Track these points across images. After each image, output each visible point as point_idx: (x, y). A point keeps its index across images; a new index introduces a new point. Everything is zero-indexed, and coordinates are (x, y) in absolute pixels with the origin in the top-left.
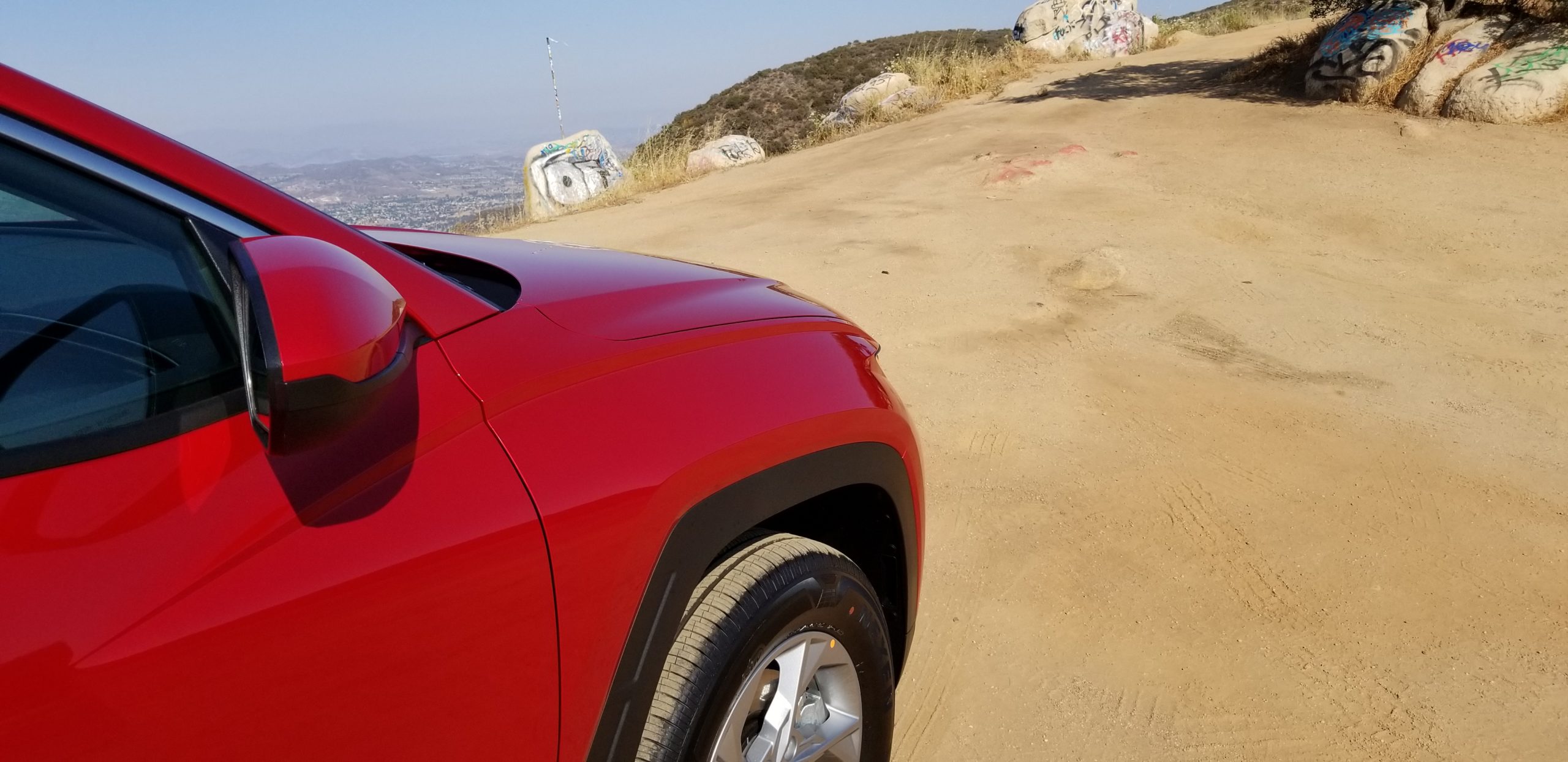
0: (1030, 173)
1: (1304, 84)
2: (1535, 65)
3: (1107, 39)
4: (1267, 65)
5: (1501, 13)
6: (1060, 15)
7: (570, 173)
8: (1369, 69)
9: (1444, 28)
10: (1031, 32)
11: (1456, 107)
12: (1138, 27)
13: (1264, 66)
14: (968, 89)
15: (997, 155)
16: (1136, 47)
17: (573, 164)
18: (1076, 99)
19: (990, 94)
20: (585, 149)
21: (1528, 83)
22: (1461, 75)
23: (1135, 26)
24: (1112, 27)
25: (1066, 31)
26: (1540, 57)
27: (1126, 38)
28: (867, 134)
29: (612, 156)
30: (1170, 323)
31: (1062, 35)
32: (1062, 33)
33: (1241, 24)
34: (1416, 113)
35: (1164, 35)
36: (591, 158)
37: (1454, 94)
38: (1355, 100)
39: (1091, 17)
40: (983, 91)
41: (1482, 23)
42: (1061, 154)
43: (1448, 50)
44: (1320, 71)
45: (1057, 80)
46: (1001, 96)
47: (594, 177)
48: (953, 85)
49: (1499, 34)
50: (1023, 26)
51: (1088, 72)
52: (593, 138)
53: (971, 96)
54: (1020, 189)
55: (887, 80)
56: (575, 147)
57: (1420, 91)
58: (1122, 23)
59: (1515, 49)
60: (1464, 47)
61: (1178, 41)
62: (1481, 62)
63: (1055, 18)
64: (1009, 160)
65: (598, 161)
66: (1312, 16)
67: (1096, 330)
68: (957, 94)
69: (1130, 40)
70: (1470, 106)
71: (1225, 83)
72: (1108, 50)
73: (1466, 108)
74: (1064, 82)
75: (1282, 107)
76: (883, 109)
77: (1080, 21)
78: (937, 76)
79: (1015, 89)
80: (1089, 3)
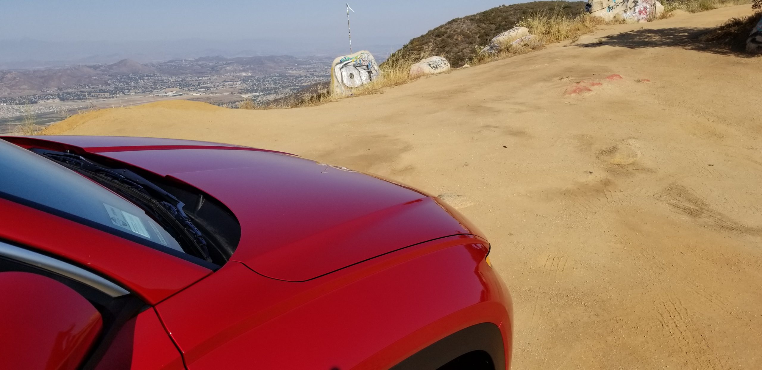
0: (590, 90)
1: (745, 45)
3: (636, 13)
4: (725, 33)
7: (353, 72)
10: (595, 7)
12: (653, 7)
13: (723, 34)
14: (559, 38)
15: (572, 78)
16: (651, 17)
17: (355, 67)
18: (618, 47)
19: (571, 41)
20: (361, 60)
23: (652, 6)
24: (639, 6)
25: (614, 7)
27: (646, 13)
28: (504, 60)
29: (375, 64)
30: (665, 189)
31: (612, 10)
32: (612, 8)
33: (709, 7)
35: (666, 11)
36: (364, 64)
39: (628, 1)
40: (567, 39)
42: (608, 80)
44: (755, 39)
45: (608, 35)
46: (576, 43)
47: (365, 74)
48: (552, 35)
50: (591, 4)
51: (625, 31)
52: (366, 54)
53: (560, 41)
54: (583, 98)
55: (516, 31)
56: (357, 59)
61: (674, 16)
63: (609, 1)
64: (578, 81)
65: (367, 66)
66: (753, 8)
67: (622, 191)
68: (553, 40)
69: (648, 13)
71: (701, 41)
72: (636, 19)
74: (611, 37)
75: (732, 58)
76: (513, 46)
77: (622, 2)
78: (544, 30)
79: (585, 39)
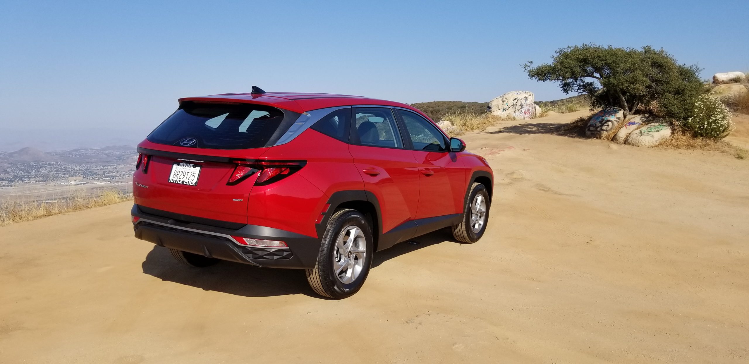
0: (498, 153)
1: (585, 133)
2: (653, 130)
3: (522, 113)
4: (575, 126)
5: (646, 114)
6: (505, 103)
8: (604, 129)
9: (628, 117)
10: (494, 108)
11: (629, 141)
12: (534, 109)
14: (473, 128)
15: (488, 148)
16: (533, 116)
18: (512, 134)
19: (481, 130)
21: (650, 135)
22: (631, 132)
24: (524, 109)
25: (507, 109)
26: (655, 128)
27: (529, 113)
30: (536, 185)
32: (505, 110)
33: (574, 110)
34: (617, 143)
35: (544, 112)
37: (628, 137)
38: (600, 138)
39: (517, 105)
40: (478, 129)
41: (640, 116)
42: (507, 149)
43: (628, 124)
44: (590, 129)
46: (485, 131)
49: (644, 120)
50: (491, 106)
51: (516, 125)
53: (474, 130)
57: (619, 136)
58: (528, 107)
59: (648, 125)
60: (633, 123)
61: (549, 115)
62: (638, 128)
63: (503, 104)
64: (492, 149)
66: (590, 111)
67: (517, 185)
68: (469, 129)
69: (531, 114)
70: (632, 141)
71: (561, 131)
72: (522, 117)
73: (631, 142)
74: (507, 128)
75: (578, 139)
77: (512, 106)
78: (462, 123)
79: (491, 129)
80: (515, 99)
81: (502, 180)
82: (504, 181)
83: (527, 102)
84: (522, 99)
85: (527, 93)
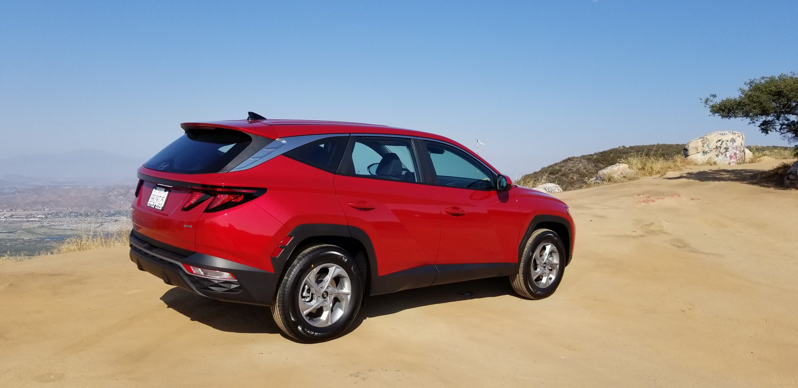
0: (655, 201)
1: (784, 182)
3: (727, 157)
4: (775, 173)
6: (705, 145)
10: (691, 151)
12: (742, 153)
14: (652, 173)
15: (646, 195)
16: (741, 161)
18: (691, 180)
19: (661, 175)
23: (741, 153)
24: (729, 152)
25: (708, 152)
27: (736, 157)
28: (605, 186)
30: (672, 240)
31: (706, 154)
32: (706, 153)
35: (755, 158)
39: (721, 147)
40: (659, 174)
42: (670, 197)
45: (688, 172)
46: (664, 176)
48: (646, 171)
50: (688, 149)
53: (652, 175)
54: (649, 206)
55: (618, 166)
58: (735, 151)
61: (762, 161)
63: (703, 146)
64: (650, 197)
67: (648, 239)
68: (647, 174)
69: (738, 158)
72: (727, 162)
74: (691, 173)
76: (615, 177)
77: (715, 148)
78: (640, 166)
79: (670, 174)
80: (719, 141)
81: (632, 231)
82: (634, 232)
83: (735, 144)
84: (727, 141)
85: (735, 134)
